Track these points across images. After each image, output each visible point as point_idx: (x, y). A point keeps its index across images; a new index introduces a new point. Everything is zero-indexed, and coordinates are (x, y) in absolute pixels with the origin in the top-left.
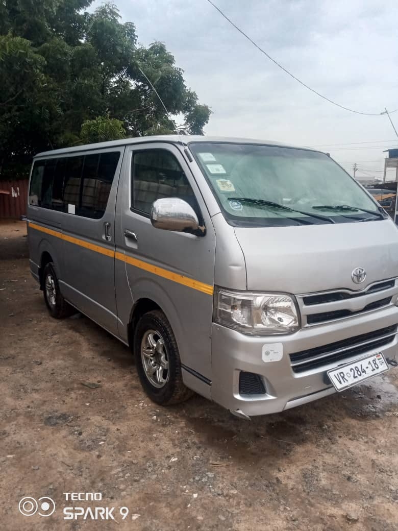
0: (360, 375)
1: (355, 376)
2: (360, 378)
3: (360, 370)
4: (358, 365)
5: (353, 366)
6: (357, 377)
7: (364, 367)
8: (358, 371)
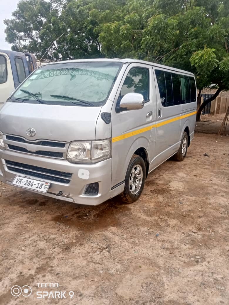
0: (28, 185)
1: (26, 184)
2: (27, 186)
3: (31, 183)
4: (32, 181)
5: (29, 180)
6: (26, 185)
7: (34, 184)
8: (30, 183)
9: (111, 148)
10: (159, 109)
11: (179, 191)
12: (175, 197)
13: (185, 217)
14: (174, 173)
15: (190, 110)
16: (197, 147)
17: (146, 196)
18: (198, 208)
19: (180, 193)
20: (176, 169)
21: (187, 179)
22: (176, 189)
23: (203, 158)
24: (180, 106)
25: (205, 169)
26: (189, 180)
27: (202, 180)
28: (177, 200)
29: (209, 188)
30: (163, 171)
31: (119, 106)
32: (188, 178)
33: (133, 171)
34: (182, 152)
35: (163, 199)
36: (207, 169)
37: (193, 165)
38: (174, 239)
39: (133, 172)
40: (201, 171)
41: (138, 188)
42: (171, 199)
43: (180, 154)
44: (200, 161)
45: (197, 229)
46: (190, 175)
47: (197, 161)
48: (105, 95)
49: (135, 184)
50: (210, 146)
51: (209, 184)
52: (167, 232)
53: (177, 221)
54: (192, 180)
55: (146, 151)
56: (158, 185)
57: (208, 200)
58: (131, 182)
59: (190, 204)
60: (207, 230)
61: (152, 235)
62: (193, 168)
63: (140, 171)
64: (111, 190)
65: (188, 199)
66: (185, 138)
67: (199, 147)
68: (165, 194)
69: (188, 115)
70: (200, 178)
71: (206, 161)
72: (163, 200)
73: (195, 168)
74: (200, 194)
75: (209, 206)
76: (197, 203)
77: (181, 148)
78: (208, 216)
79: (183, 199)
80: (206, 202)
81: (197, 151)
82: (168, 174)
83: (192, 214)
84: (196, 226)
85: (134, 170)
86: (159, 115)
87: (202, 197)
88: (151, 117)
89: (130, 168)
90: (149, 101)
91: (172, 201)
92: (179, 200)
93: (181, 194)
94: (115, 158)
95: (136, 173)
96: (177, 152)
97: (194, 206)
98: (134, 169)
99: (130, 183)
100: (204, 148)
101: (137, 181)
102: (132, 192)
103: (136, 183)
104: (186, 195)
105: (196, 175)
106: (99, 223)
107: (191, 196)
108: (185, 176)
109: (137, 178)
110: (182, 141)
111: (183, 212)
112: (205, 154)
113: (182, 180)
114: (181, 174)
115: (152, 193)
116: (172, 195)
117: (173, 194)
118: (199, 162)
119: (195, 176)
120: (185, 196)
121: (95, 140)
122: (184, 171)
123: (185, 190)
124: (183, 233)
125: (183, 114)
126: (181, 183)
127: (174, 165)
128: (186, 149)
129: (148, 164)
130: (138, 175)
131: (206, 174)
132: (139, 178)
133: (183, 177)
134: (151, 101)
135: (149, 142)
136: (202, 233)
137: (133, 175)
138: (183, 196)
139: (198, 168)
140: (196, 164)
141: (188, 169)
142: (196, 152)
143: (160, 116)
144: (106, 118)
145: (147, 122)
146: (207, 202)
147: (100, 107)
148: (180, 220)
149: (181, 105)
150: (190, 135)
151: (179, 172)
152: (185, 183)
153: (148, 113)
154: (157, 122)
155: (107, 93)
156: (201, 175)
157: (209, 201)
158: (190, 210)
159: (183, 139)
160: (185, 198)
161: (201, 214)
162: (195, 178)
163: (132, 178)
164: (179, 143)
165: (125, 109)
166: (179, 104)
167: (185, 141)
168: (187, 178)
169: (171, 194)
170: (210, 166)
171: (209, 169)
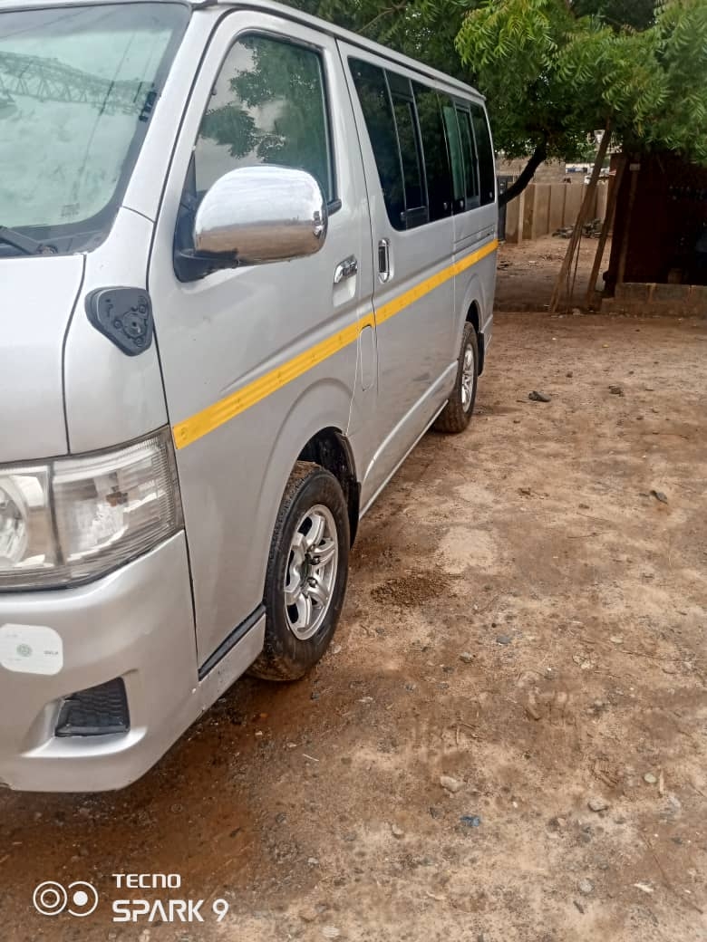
9: (173, 482)
10: (381, 242)
11: (485, 578)
12: (476, 612)
13: (537, 720)
14: (447, 491)
15: (479, 236)
16: (498, 367)
17: (356, 626)
18: (577, 659)
19: (490, 585)
20: (447, 468)
21: (498, 511)
22: (470, 569)
23: (531, 413)
24: (451, 223)
25: (548, 456)
26: (508, 517)
27: (555, 509)
28: (485, 627)
29: (588, 545)
30: (405, 486)
31: (191, 244)
32: (501, 507)
33: (299, 544)
34: (464, 400)
35: (430, 628)
36: (556, 456)
37: (503, 446)
38: (524, 877)
39: (296, 547)
40: (539, 468)
41: (325, 604)
42: (462, 626)
43: (455, 408)
44: (525, 425)
45: (603, 785)
46: (504, 490)
47: (512, 425)
48: (100, 183)
49: (311, 589)
50: (539, 360)
51: (579, 523)
52: (484, 838)
53: (512, 751)
54: (519, 515)
55: (346, 439)
56: (398, 560)
57: (600, 607)
58: (292, 590)
59: (538, 638)
60: (647, 784)
61: (420, 869)
62: (509, 457)
63: (326, 529)
64: (200, 679)
65: (525, 612)
66: (469, 346)
67: (506, 367)
68: (434, 602)
69: (475, 257)
70: (546, 502)
71: (541, 421)
72: (431, 635)
73: (514, 459)
74: (566, 580)
75: (613, 639)
76: (563, 627)
77: (459, 385)
78: (626, 701)
79: (509, 618)
80: (595, 619)
81: (502, 381)
82: (425, 499)
83: (562, 698)
84: (597, 768)
85: (301, 535)
86: (383, 268)
87: (578, 596)
88: (352, 281)
89: (280, 536)
90: (339, 207)
91: (468, 635)
92: (494, 626)
93: (494, 594)
94: (205, 520)
95: (310, 542)
96: (447, 401)
97: (559, 648)
98: (300, 531)
99: (288, 598)
100: (522, 367)
101: (315, 576)
102: (300, 630)
103: (313, 586)
104: (515, 596)
105: (525, 487)
106: (159, 838)
107: (534, 597)
108: (488, 497)
109: (315, 564)
110: (462, 359)
111: (524, 689)
112: (534, 392)
113: (485, 517)
114: (473, 492)
115: (378, 605)
116: (462, 602)
117: (465, 597)
118: (521, 429)
119: (524, 493)
120: (511, 599)
121: (70, 456)
122: (479, 473)
123: (504, 570)
124: (553, 823)
125: (460, 254)
126: (482, 537)
127: (441, 452)
128: (471, 384)
129: (353, 489)
130: (317, 550)
131: (559, 481)
132: (324, 560)
133: (483, 507)
134: (345, 208)
135: (350, 394)
136: (631, 806)
137: (299, 559)
138: (504, 598)
139: (526, 455)
140: (513, 440)
141: (490, 465)
142: (501, 389)
143: (385, 275)
144: (117, 322)
145: (340, 307)
146: (601, 620)
147: (78, 257)
148: (522, 741)
149: (453, 218)
150: (482, 332)
151: (463, 483)
152: (495, 531)
153: (340, 269)
154: (377, 302)
155: (113, 171)
156: (541, 485)
157: (608, 612)
158: (548, 678)
159: (464, 349)
160: (515, 612)
161: (598, 694)
162: (525, 505)
163: (295, 573)
164: (452, 370)
165: (228, 259)
166: (446, 214)
167: (469, 355)
168: (499, 507)
169: (455, 596)
170: (562, 441)
171: (564, 456)
